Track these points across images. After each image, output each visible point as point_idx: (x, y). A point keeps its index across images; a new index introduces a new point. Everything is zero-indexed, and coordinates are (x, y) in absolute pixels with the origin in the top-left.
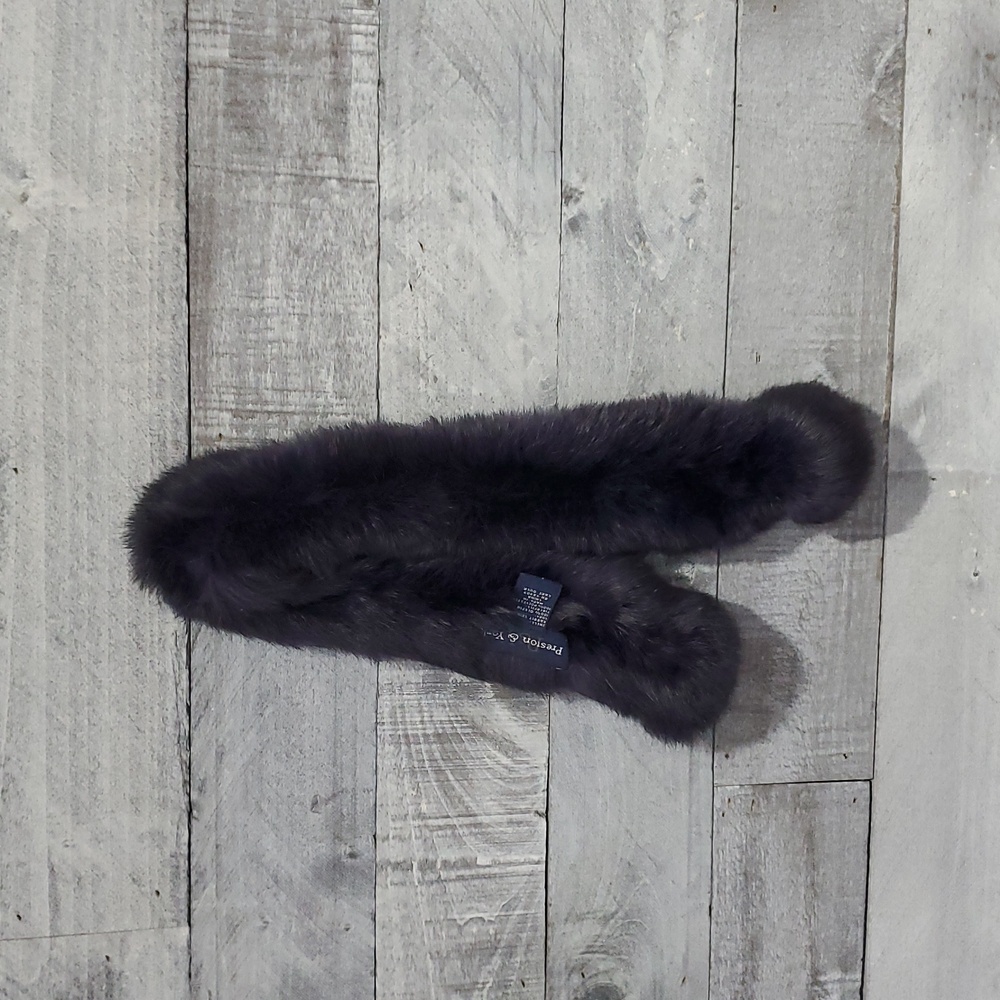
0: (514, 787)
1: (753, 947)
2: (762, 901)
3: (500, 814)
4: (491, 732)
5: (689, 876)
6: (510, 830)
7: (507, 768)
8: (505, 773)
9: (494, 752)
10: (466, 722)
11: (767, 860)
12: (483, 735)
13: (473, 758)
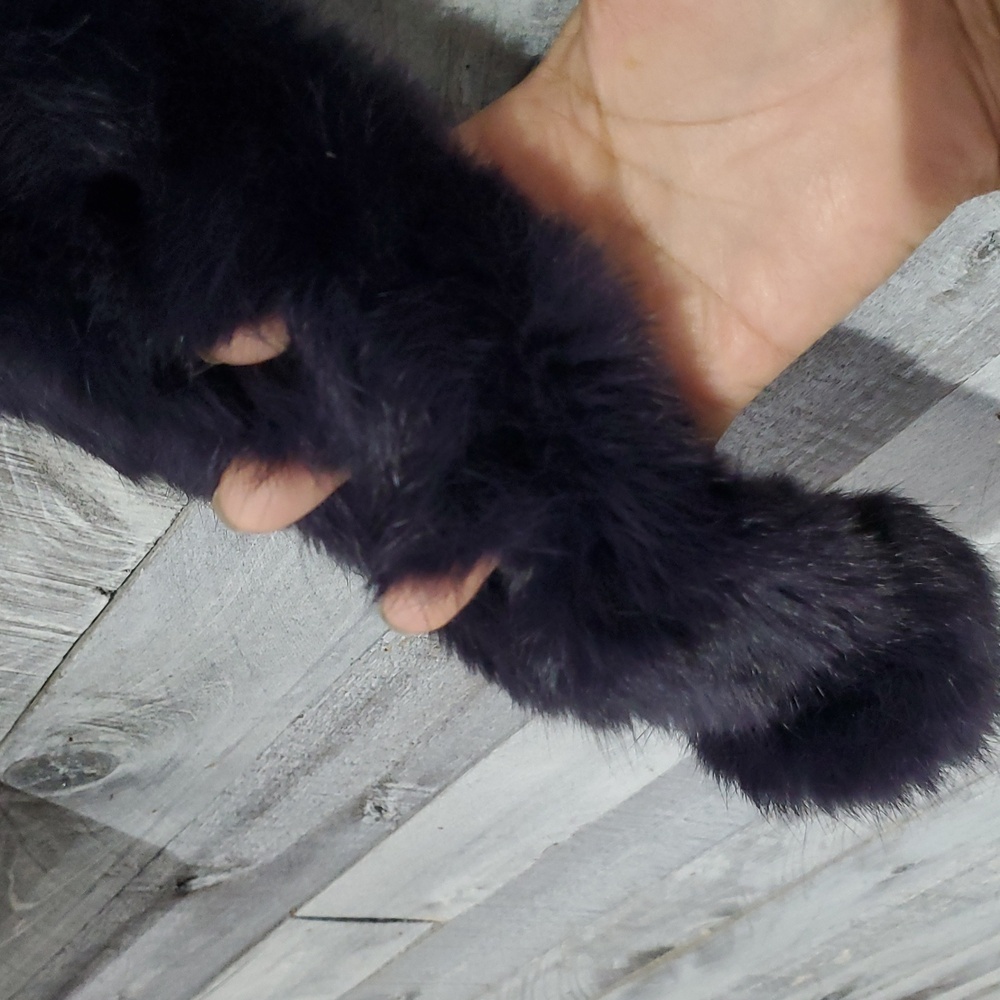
0: (74, 554)
1: (329, 751)
2: (373, 722)
3: (32, 574)
4: (73, 486)
5: (292, 689)
6: (41, 594)
7: (76, 531)
8: (70, 535)
9: (64, 508)
10: (32, 461)
11: (409, 694)
12: (55, 485)
13: (21, 505)
